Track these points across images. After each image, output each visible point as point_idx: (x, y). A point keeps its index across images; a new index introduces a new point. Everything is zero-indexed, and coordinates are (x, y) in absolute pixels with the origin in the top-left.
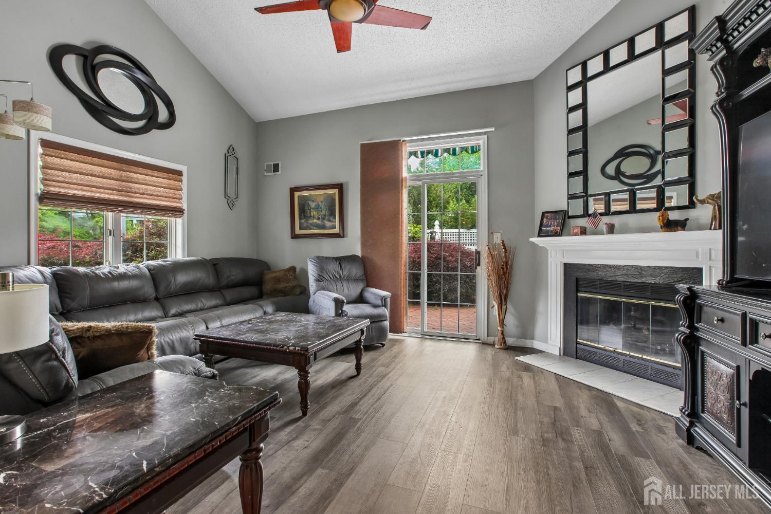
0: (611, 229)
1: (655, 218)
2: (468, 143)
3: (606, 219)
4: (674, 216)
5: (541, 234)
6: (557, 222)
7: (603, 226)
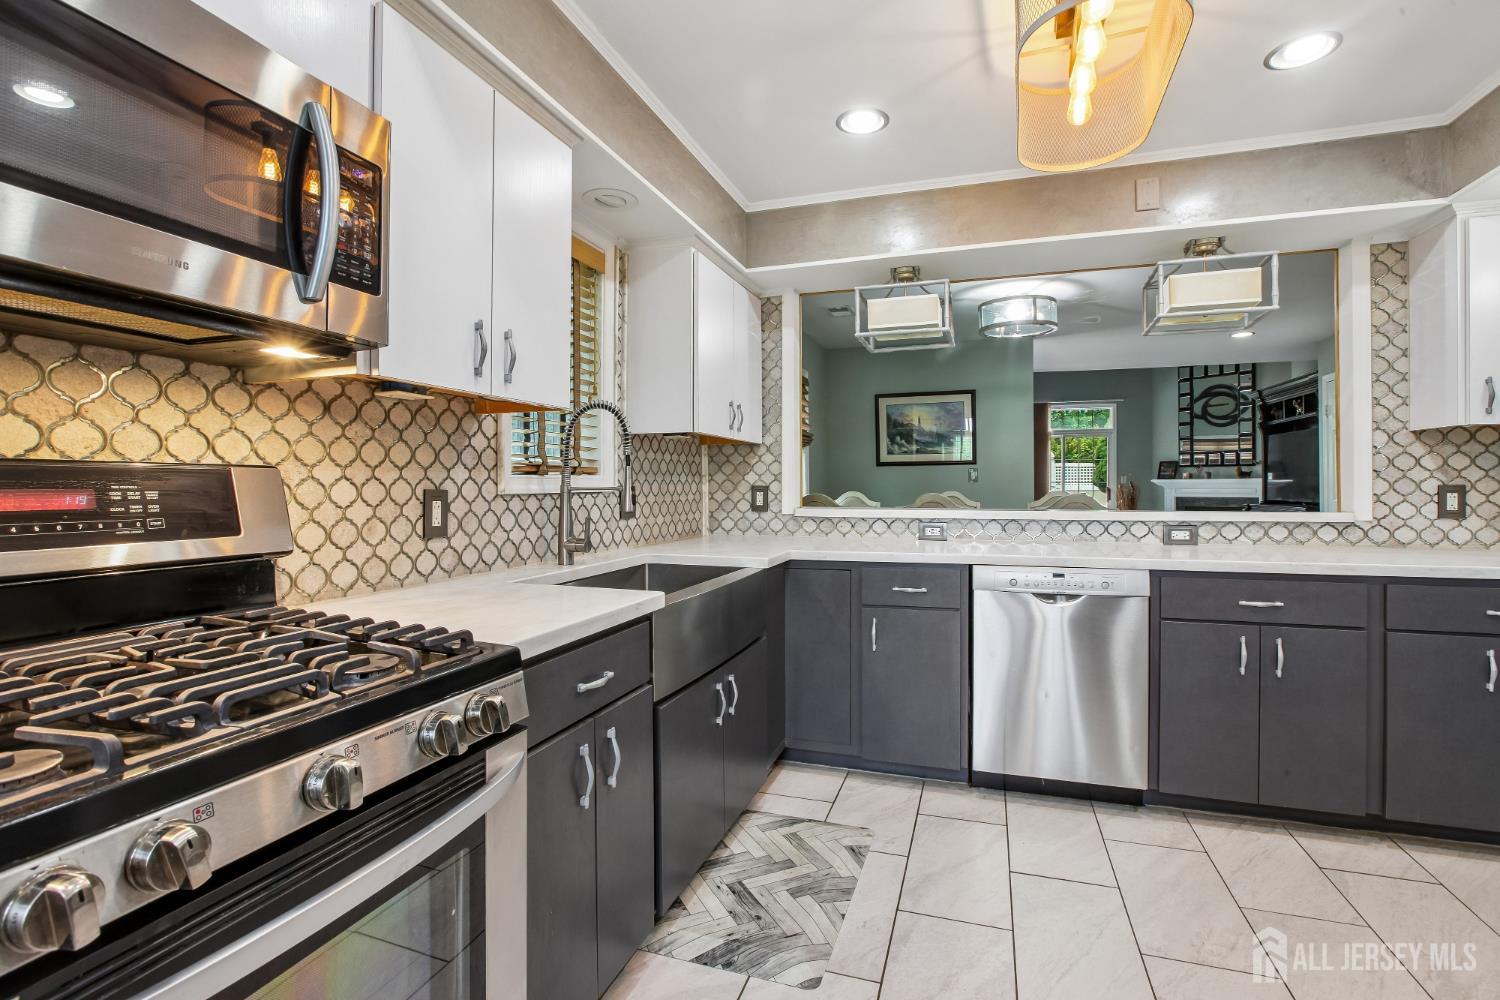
0: (1209, 476)
1: (1234, 470)
2: (1095, 408)
3: (1206, 469)
4: (1245, 469)
5: (1160, 477)
6: (1171, 470)
7: (1204, 473)
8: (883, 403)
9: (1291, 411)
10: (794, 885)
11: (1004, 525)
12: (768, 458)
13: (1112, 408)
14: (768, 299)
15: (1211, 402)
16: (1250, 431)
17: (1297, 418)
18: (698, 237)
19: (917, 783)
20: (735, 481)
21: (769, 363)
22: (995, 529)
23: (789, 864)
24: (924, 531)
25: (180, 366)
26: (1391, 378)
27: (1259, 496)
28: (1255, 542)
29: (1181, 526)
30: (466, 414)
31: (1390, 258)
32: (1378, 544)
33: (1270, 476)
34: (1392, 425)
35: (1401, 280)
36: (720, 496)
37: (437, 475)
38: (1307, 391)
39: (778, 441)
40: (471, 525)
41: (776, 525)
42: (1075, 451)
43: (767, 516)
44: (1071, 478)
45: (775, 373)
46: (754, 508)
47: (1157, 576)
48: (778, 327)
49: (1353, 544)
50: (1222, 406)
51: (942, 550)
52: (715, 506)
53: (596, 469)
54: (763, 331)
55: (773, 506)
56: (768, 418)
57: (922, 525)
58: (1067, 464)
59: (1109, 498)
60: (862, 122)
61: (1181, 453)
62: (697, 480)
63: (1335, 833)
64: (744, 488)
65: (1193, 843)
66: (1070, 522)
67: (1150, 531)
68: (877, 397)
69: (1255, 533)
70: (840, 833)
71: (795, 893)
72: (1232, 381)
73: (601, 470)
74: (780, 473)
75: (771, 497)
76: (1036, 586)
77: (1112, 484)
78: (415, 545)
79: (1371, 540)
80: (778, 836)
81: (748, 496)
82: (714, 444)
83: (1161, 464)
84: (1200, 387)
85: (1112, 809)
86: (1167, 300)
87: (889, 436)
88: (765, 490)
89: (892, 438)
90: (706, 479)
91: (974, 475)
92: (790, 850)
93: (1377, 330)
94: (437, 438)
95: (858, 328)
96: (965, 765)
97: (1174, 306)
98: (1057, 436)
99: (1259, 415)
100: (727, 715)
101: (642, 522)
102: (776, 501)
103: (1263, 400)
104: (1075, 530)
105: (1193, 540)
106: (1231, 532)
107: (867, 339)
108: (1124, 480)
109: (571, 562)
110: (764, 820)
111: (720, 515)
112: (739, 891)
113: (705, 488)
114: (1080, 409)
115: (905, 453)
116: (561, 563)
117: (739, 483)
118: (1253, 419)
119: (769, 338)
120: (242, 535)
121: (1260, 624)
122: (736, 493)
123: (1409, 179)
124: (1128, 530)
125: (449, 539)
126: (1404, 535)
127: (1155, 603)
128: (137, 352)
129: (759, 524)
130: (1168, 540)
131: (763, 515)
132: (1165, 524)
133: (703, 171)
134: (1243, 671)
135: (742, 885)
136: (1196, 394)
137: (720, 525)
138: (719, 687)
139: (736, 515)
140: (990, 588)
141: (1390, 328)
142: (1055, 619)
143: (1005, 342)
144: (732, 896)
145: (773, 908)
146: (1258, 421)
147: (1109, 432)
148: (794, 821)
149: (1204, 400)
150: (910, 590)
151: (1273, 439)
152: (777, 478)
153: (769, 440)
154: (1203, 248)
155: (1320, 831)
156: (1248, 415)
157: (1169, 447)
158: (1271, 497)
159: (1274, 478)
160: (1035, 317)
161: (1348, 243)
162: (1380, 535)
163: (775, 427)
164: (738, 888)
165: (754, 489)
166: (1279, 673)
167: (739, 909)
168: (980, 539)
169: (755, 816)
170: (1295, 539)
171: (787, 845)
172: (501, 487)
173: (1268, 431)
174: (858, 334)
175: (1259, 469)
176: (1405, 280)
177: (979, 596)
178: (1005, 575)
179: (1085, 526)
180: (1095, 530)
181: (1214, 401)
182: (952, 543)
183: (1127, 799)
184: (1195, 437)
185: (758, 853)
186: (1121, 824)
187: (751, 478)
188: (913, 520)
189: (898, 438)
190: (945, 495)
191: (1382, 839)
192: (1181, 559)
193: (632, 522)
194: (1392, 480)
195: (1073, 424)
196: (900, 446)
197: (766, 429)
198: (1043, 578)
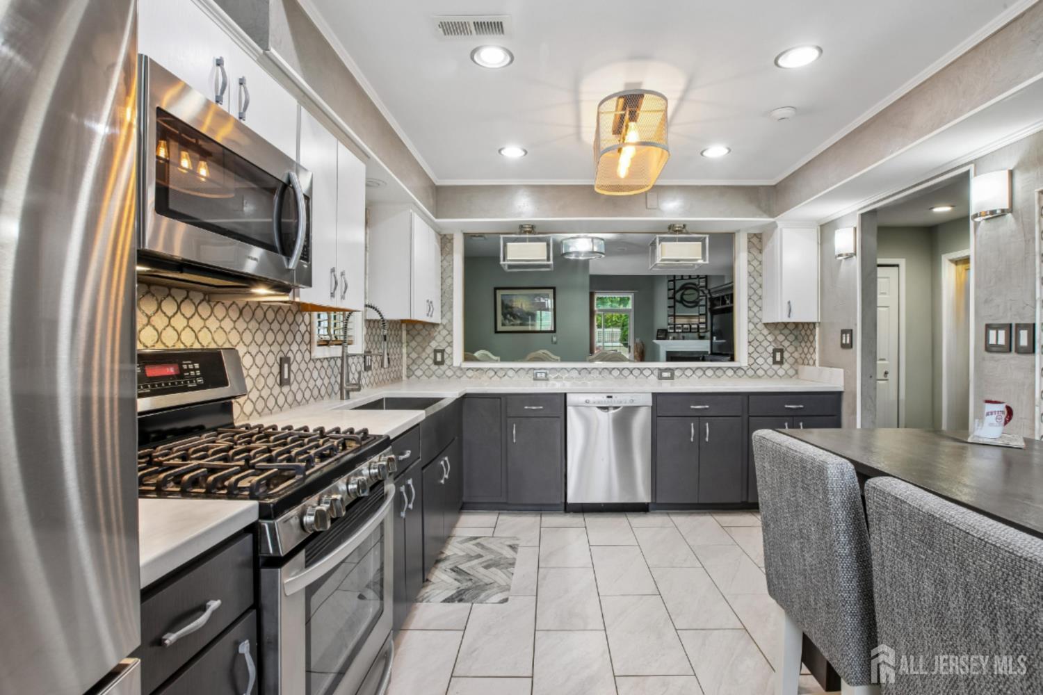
0: (684, 338)
1: (696, 335)
2: (621, 295)
3: (682, 334)
4: (702, 335)
5: (658, 339)
6: (663, 334)
7: (681, 337)
8: (499, 293)
9: (724, 303)
10: (485, 564)
11: (580, 371)
12: (444, 332)
13: (631, 296)
14: (445, 235)
15: (686, 293)
16: (704, 312)
17: (727, 306)
18: (415, 204)
19: (537, 514)
20: (424, 346)
21: (445, 275)
22: (575, 373)
23: (480, 556)
24: (536, 375)
25: (185, 293)
26: (755, 297)
27: (708, 350)
28: (699, 377)
29: (667, 370)
30: (297, 311)
31: (755, 240)
32: (750, 377)
33: (715, 338)
34: (756, 320)
35: (759, 251)
36: (414, 355)
37: (285, 348)
38: (729, 292)
39: (451, 322)
40: (299, 378)
41: (449, 373)
42: (609, 321)
43: (443, 367)
44: (608, 338)
45: (449, 280)
46: (436, 363)
47: (655, 396)
48: (451, 252)
49: (740, 377)
50: (690, 296)
51: (547, 385)
52: (411, 361)
53: (352, 341)
54: (442, 254)
55: (447, 362)
56: (444, 308)
57: (535, 371)
58: (606, 330)
59: (630, 351)
60: (513, 152)
61: (669, 324)
62: (400, 345)
63: (730, 513)
64: (429, 351)
65: (671, 524)
66: (614, 369)
67: (652, 373)
68: (496, 289)
69: (699, 373)
70: (502, 540)
71: (487, 567)
72: (696, 281)
73: (355, 342)
74: (452, 342)
75: (446, 356)
76: (599, 403)
77: (631, 342)
78: (277, 390)
79: (747, 375)
80: (470, 545)
81: (432, 355)
82: (411, 324)
83: (658, 330)
84: (679, 284)
85: (634, 515)
86: (660, 255)
87: (502, 314)
88: (442, 351)
89: (504, 315)
90: (404, 345)
91: (555, 339)
92: (478, 550)
93: (750, 274)
94: (285, 327)
95: (502, 258)
96: (563, 501)
97: (664, 258)
98: (600, 313)
99: (709, 304)
100: (445, 479)
101: (374, 372)
102: (449, 359)
103: (710, 295)
104: (616, 373)
105: (672, 378)
106: (689, 373)
107: (504, 265)
108: (638, 340)
109: (348, 398)
110: (459, 539)
111: (414, 367)
112: (456, 570)
113: (404, 350)
114: (613, 296)
115: (513, 325)
116: (342, 398)
117: (426, 347)
118: (706, 305)
119: (445, 259)
120: (229, 386)
121: (699, 416)
122: (424, 354)
123: (759, 207)
124: (641, 372)
125: (290, 386)
126: (760, 372)
127: (654, 409)
128: (170, 287)
129: (439, 372)
130: (660, 378)
131: (442, 367)
132: (659, 369)
133: (417, 163)
134: (692, 439)
135: (457, 568)
136: (677, 288)
137: (414, 373)
138: (442, 463)
139: (424, 367)
140: (576, 406)
141: (755, 274)
142: (605, 421)
143: (576, 262)
144: (453, 573)
145: (476, 574)
146: (708, 307)
147: (629, 311)
148: (476, 538)
149: (683, 291)
150: (534, 408)
151: (716, 317)
152: (450, 344)
153: (445, 322)
154: (677, 229)
155: (723, 513)
156: (703, 303)
157: (662, 320)
158: (714, 351)
159: (717, 339)
160: (593, 249)
161: (739, 231)
162: (750, 372)
163: (449, 314)
164: (456, 569)
165: (436, 351)
166: (707, 439)
167: (459, 577)
168: (567, 379)
169: (454, 538)
170: (716, 375)
171: (475, 548)
172: (313, 355)
173: (713, 312)
174: (502, 263)
175: (708, 334)
176: (761, 251)
177: (570, 410)
178: (581, 398)
179: (621, 370)
180: (626, 373)
181: (688, 292)
182: (551, 382)
183: (641, 509)
184: (677, 314)
185: (462, 554)
186: (638, 520)
187: (434, 344)
188: (530, 369)
189: (508, 316)
190: (541, 352)
191: (747, 512)
192: (667, 387)
193: (370, 373)
194: (755, 346)
195: (608, 306)
196: (510, 321)
197: (443, 316)
198: (602, 399)
